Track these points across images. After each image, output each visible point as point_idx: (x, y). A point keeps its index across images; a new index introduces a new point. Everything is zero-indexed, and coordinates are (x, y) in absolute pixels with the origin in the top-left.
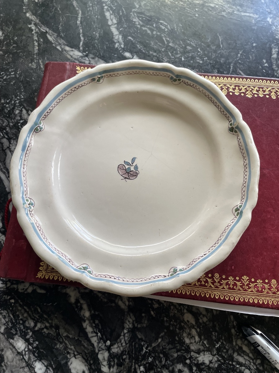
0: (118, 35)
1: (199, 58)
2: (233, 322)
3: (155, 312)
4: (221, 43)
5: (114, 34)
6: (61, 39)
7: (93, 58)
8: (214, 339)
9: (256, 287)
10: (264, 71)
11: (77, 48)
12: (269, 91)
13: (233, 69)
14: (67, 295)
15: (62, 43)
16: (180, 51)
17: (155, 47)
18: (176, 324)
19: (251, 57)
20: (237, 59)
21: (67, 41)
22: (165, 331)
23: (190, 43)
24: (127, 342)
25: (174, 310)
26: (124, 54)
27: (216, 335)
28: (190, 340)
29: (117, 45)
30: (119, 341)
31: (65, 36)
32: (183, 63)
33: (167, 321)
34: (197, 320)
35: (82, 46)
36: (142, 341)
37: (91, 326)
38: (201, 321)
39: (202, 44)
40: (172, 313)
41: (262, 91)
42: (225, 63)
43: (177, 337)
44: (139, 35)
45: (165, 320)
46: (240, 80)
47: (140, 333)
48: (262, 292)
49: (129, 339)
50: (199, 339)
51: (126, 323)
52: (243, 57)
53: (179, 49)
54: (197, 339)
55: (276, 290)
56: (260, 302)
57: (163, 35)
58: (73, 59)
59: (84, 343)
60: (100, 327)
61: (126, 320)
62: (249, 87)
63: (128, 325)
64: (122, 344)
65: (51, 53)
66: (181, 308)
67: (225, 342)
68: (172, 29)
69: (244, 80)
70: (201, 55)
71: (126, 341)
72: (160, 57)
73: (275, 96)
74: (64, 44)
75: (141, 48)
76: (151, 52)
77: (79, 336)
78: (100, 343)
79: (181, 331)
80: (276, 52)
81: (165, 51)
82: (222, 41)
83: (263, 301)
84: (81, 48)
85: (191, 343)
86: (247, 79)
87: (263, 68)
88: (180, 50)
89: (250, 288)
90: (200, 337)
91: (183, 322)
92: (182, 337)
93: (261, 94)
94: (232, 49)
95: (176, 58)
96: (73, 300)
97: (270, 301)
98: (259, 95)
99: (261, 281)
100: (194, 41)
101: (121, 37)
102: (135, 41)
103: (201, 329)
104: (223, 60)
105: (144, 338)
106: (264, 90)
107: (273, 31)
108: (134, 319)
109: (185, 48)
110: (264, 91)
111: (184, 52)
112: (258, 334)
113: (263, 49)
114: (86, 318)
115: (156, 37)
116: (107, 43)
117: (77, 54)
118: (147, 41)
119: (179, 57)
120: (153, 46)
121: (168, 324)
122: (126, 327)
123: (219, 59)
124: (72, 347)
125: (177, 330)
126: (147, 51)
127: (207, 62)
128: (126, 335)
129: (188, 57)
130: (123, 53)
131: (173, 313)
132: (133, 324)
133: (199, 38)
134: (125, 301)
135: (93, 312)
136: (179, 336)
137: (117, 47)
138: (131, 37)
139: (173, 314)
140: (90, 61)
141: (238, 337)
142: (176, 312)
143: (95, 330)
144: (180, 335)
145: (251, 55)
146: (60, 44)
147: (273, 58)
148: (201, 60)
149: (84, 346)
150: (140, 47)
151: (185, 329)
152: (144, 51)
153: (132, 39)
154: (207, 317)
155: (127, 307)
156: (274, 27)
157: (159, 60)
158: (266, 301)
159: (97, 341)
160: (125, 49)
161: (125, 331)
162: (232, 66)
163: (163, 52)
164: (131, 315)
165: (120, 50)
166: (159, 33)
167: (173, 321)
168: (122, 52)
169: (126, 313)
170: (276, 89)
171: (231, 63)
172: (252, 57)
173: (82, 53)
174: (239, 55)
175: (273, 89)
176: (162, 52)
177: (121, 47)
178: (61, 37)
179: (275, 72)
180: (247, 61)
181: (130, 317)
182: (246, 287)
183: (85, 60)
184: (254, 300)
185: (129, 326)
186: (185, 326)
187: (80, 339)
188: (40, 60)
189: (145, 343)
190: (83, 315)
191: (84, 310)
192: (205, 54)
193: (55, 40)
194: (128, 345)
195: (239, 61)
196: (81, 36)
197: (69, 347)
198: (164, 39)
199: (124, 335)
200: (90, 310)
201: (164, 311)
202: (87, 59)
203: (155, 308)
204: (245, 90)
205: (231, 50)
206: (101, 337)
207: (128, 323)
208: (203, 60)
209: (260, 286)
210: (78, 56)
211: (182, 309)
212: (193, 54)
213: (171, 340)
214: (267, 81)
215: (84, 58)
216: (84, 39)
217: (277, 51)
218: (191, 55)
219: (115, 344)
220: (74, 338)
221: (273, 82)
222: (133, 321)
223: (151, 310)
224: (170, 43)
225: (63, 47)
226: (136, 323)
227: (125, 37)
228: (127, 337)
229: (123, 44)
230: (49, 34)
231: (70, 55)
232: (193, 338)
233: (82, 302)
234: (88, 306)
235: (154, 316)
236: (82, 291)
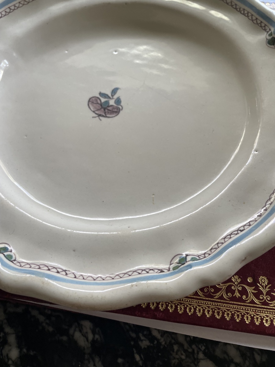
3: (142, 357)
25: (179, 353)
40: (174, 358)
66: (193, 350)
114: (12, 361)
131: (178, 359)
134: (87, 333)
135: (25, 350)
139: (177, 361)
142: (183, 357)
155: (90, 345)
164: (97, 359)
169: (86, 357)
190: (7, 355)
191: (10, 346)
200: (20, 347)
201: (160, 354)
203: (143, 347)
211: (196, 352)
223: (135, 351)
233: (8, 329)
234: (18, 338)
235: (141, 363)
236: (11, 310)
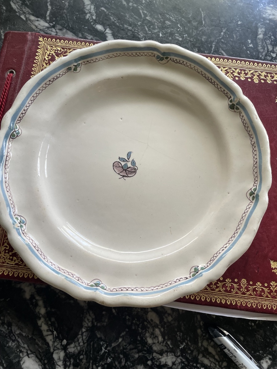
0: (90, 5)
1: (178, 35)
2: (200, 322)
3: (117, 310)
4: (203, 19)
5: (85, 4)
6: (26, 7)
7: (60, 30)
8: (178, 339)
9: (224, 286)
10: (248, 52)
11: (43, 18)
12: (252, 74)
13: (215, 48)
14: (21, 291)
15: (27, 12)
16: (158, 26)
17: (131, 20)
18: (138, 323)
19: (235, 36)
20: (220, 38)
21: (32, 9)
22: (127, 330)
23: (170, 18)
24: (85, 341)
26: (95, 26)
27: (181, 335)
28: (153, 340)
29: (88, 16)
30: (76, 341)
31: (30, 4)
32: (161, 40)
33: (129, 320)
34: (161, 320)
35: (49, 16)
36: (102, 340)
37: (47, 324)
38: (165, 320)
39: (183, 19)
41: (244, 74)
42: (206, 42)
43: (139, 337)
44: (113, 6)
45: (127, 318)
46: (221, 60)
47: (99, 332)
48: (230, 292)
49: (88, 338)
50: (163, 339)
51: (85, 322)
52: (226, 36)
53: (157, 23)
54: (160, 339)
55: (246, 291)
56: (227, 302)
57: (139, 7)
58: (38, 30)
59: (38, 342)
60: (56, 325)
61: (85, 318)
62: (230, 68)
63: (87, 323)
64: (79, 344)
65: (14, 23)
67: (190, 342)
68: (150, 1)
69: (225, 61)
70: (181, 31)
71: (84, 340)
72: (136, 31)
73: (257, 80)
74: (29, 14)
75: (115, 21)
76: (125, 26)
77: (33, 334)
78: (56, 342)
79: (144, 331)
80: (262, 32)
81: (141, 25)
82: (204, 17)
83: (231, 301)
84: (48, 18)
85: (154, 343)
86: (228, 59)
87: (248, 48)
88: (158, 25)
89: (218, 287)
90: (163, 337)
91: (146, 322)
92: (145, 337)
93: (243, 77)
94: (215, 26)
95: (153, 33)
96: (27, 296)
97: (238, 302)
98: (241, 78)
99: (231, 281)
100: (174, 15)
101: (93, 7)
102: (109, 13)
103: (166, 328)
104: (205, 38)
105: (103, 338)
106: (246, 72)
107: (261, 9)
108: (94, 317)
109: (164, 23)
110: (246, 74)
111: (163, 27)
112: (225, 335)
113: (248, 28)
114: (42, 315)
115: (132, 9)
116: (77, 13)
117: (42, 24)
118: (122, 13)
119: (157, 32)
120: (128, 18)
121: (130, 323)
122: (85, 326)
123: (200, 37)
124: (26, 346)
125: (140, 329)
126: (122, 24)
127: (187, 39)
128: (84, 334)
129: (167, 33)
130: (94, 25)
132: (92, 323)
133: (180, 12)
135: (49, 309)
136: (142, 335)
137: (88, 19)
138: (105, 8)
139: (136, 312)
140: (57, 33)
141: (204, 338)
142: (139, 310)
143: (51, 328)
144: (143, 335)
145: (236, 33)
146: (24, 13)
147: (258, 38)
148: (180, 37)
149: (38, 345)
150: (113, 19)
151: (149, 328)
152: (117, 24)
153: (105, 10)
154: (172, 316)
155: (86, 305)
156: (262, 5)
157: (134, 35)
158: (234, 302)
159: (53, 340)
160: (97, 21)
161: (84, 330)
162: (213, 46)
163: (139, 26)
164: (91, 312)
165: (92, 22)
166: (135, 5)
167: (136, 319)
168: (93, 24)
169: (85, 311)
170: (260, 72)
171: (213, 42)
172: (237, 36)
173: (48, 23)
174: (222, 33)
175: (256, 72)
176: (137, 26)
177: (93, 19)
178: (26, 5)
179: (260, 54)
180: (230, 40)
181: (90, 316)
182: (213, 287)
183: (52, 31)
184: (221, 300)
185: (88, 324)
186: (149, 325)
187: (34, 337)
188: (2, 30)
189: (104, 343)
190: (39, 312)
191: (40, 307)
192: (185, 30)
193: (19, 8)
194: (86, 345)
195: (222, 40)
196: (48, 4)
197: (22, 345)
198: (141, 11)
199: (82, 334)
200: (45, 307)
202: (54, 30)
204: (225, 72)
205: (213, 27)
206: (57, 335)
207: (87, 322)
208: (183, 37)
209: (229, 286)
210: (44, 26)
212: (173, 30)
213: (132, 340)
214: (250, 63)
215: (50, 29)
216: (52, 8)
217: (264, 32)
218: (169, 31)
219: (72, 343)
220: (28, 336)
221: (257, 65)
222: (93, 319)
224: (147, 16)
225: (27, 16)
226: (96, 321)
227: (97, 7)
228: (85, 336)
229: (95, 15)
230: (13, 2)
231: (35, 26)
232: (156, 338)
233: (38, 298)
234: (44, 302)
235: (116, 314)
236: (38, 286)
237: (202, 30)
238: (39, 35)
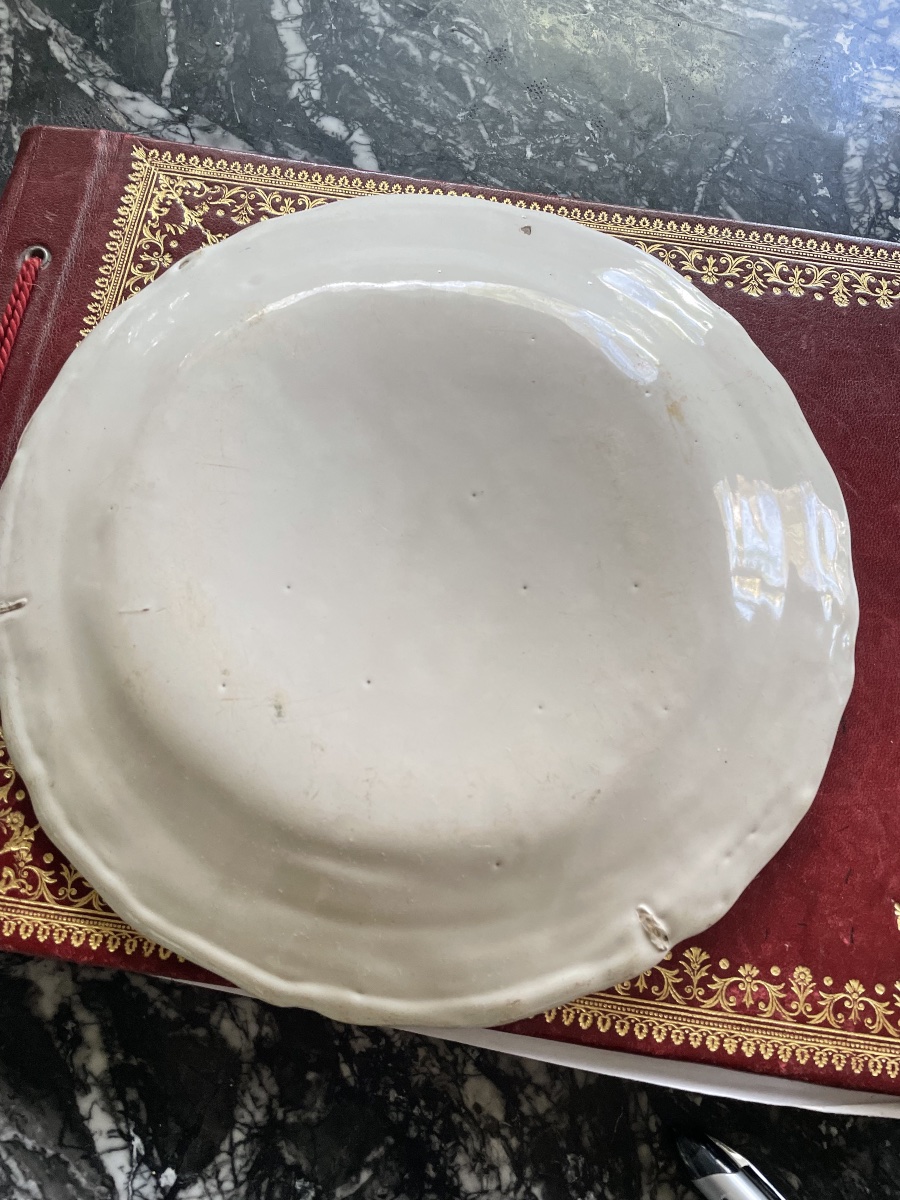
0: (304, 56)
1: (585, 154)
2: (646, 1120)
3: (355, 1068)
4: (666, 107)
5: (289, 52)
6: (97, 58)
7: (205, 129)
8: (569, 1181)
9: (734, 991)
10: (814, 211)
11: (150, 92)
12: (827, 277)
13: (704, 200)
14: (27, 989)
15: (100, 71)
16: (520, 127)
17: (433, 104)
18: (430, 1117)
19: (770, 163)
20: (722, 165)
21: (118, 65)
22: (391, 1140)
23: (560, 100)
24: (241, 1178)
25: (428, 1063)
26: (318, 121)
27: (580, 1165)
28: (481, 1180)
29: (295, 91)
30: (209, 1173)
31: (112, 47)
32: (530, 167)
33: (397, 1103)
34: (511, 1105)
35: (170, 85)
36: (300, 1175)
37: (110, 1110)
38: (526, 1109)
39: (602, 105)
40: (418, 1073)
41: (800, 277)
42: (678, 177)
43: (430, 1166)
44: (377, 61)
45: (392, 1099)
46: (723, 233)
47: (293, 1146)
48: (754, 1011)
49: (251, 1164)
50: (515, 1179)
51: (244, 1106)
52: (742, 160)
53: (517, 116)
54: (507, 1175)
55: (809, 1009)
56: (744, 1048)
57: (462, 67)
58: (133, 128)
59: (77, 1172)
60: (143, 1115)
61: (243, 1092)
62: (755, 259)
63: (251, 1113)
64: (220, 1184)
65: (56, 104)
66: (456, 1058)
67: (612, 1192)
68: (496, 49)
69: (737, 234)
70: (595, 144)
71: (236, 1172)
72: (449, 141)
73: (845, 298)
74: (107, 77)
75: (383, 106)
76: (416, 123)
77: (61, 1144)
78: (138, 1176)
79: (449, 1145)
80: (859, 150)
81: (467, 122)
82: (670, 100)
83: (758, 1047)
84: (166, 93)
85: (484, 1192)
86: (748, 231)
87: (812, 201)
88: (522, 122)
89: (709, 994)
90: (518, 1169)
91: (458, 1111)
92: (452, 1168)
93: (797, 286)
94: (707, 129)
95: (504, 148)
96: (47, 1007)
97: (782, 1048)
98: (791, 290)
99: (756, 972)
100: (572, 94)
101: (312, 62)
102: (364, 80)
103: (526, 1138)
104: (672, 167)
105: (305, 1166)
106: (809, 273)
107: (855, 80)
108: (275, 1090)
109: (541, 115)
110: (809, 279)
111: (537, 130)
112: (734, 1168)
113: (814, 139)
114: (94, 1076)
115: (439, 69)
116: (263, 81)
117: (148, 110)
118: (404, 84)
119: (517, 145)
120: (426, 100)
121: (401, 1117)
122: (242, 1121)
123: (657, 162)
124: (32, 1185)
125: (435, 1139)
126: (403, 117)
127: (615, 168)
128: (240, 1150)
129: (549, 147)
130: (316, 118)
131: (425, 1074)
132: (270, 1110)
133: (593, 83)
134: (246, 1021)
135: (119, 1056)
136: (442, 1161)
137: (297, 98)
138: (352, 67)
139: (422, 1078)
140: (194, 139)
141: (663, 1176)
142: (435, 1071)
143: (123, 1125)
144: (445, 1160)
145: (773, 154)
146: (91, 74)
147: (847, 169)
148: (592, 160)
149: (76, 1183)
150: (378, 100)
151: (466, 1135)
152: (390, 116)
153: (353, 74)
154: (549, 1096)
155: (252, 1046)
156: (858, 65)
157: (442, 150)
158: (766, 1048)
159: (128, 1169)
160: (325, 106)
161: (238, 1136)
162: (700, 190)
163: (460, 124)
164: (266, 1073)
165: (307, 108)
166: (449, 60)
167: (422, 1103)
168: (312, 116)
169: (245, 1068)
170: (852, 273)
171: (700, 178)
172: (776, 164)
173: (166, 109)
174: (729, 153)
175: (841, 271)
176: (454, 123)
177: (311, 99)
178: (99, 51)
179: (852, 219)
180: (756, 174)
181: (261, 1085)
182: (695, 993)
183: (176, 133)
184: (722, 1041)
185: (252, 1115)
186: (466, 1126)
187: (63, 1156)
188: (15, 124)
189: (307, 1184)
190: (84, 1066)
191: (89, 1047)
192: (608, 140)
193: (74, 58)
194: (243, 1190)
195: (728, 174)
196: (169, 50)
197: (21, 1182)
198: (467, 78)
199: (231, 1152)
200: (108, 1049)
201: (390, 1065)
202: (183, 130)
203: (357, 1052)
204: (739, 269)
205: (701, 132)
206: (143, 1152)
207: (250, 1105)
208: (600, 162)
209: (749, 990)
210: (153, 117)
211: (460, 1060)
212: (568, 138)
213: (407, 1176)
214: (819, 243)
215: (171, 126)
216: (181, 63)
217: (865, 149)
218: (558, 141)
219: (195, 1182)
220: (43, 1151)
221: (843, 249)
222: (270, 1099)
223: (342, 1059)
224: (487, 94)
225: (100, 84)
226: (281, 1106)
227: (326, 64)
228: (242, 1157)
229: (318, 86)
230: (56, 40)
231: (124, 114)
232: (493, 1174)
233: (82, 1015)
234: (105, 1032)
235: (352, 1082)
236: (86, 974)
237: (662, 140)
238: (134, 142)
